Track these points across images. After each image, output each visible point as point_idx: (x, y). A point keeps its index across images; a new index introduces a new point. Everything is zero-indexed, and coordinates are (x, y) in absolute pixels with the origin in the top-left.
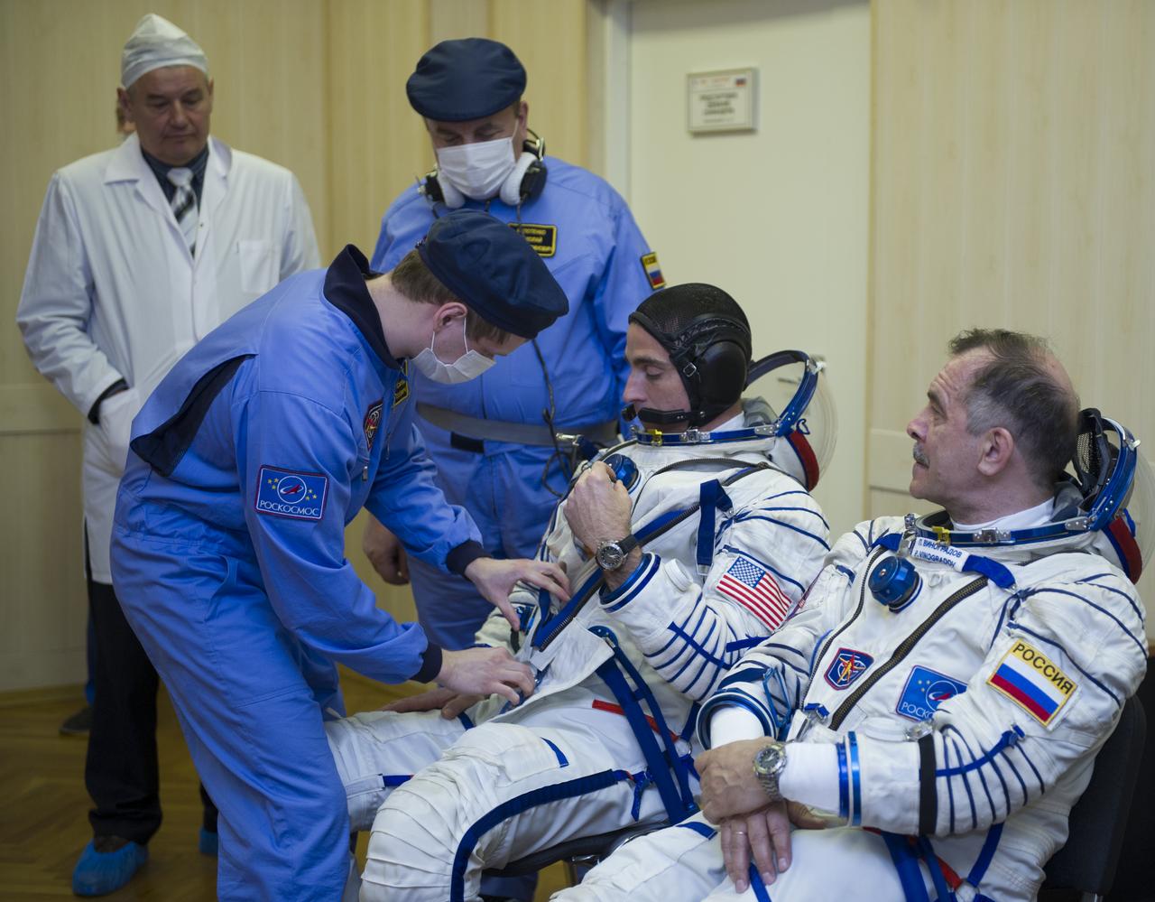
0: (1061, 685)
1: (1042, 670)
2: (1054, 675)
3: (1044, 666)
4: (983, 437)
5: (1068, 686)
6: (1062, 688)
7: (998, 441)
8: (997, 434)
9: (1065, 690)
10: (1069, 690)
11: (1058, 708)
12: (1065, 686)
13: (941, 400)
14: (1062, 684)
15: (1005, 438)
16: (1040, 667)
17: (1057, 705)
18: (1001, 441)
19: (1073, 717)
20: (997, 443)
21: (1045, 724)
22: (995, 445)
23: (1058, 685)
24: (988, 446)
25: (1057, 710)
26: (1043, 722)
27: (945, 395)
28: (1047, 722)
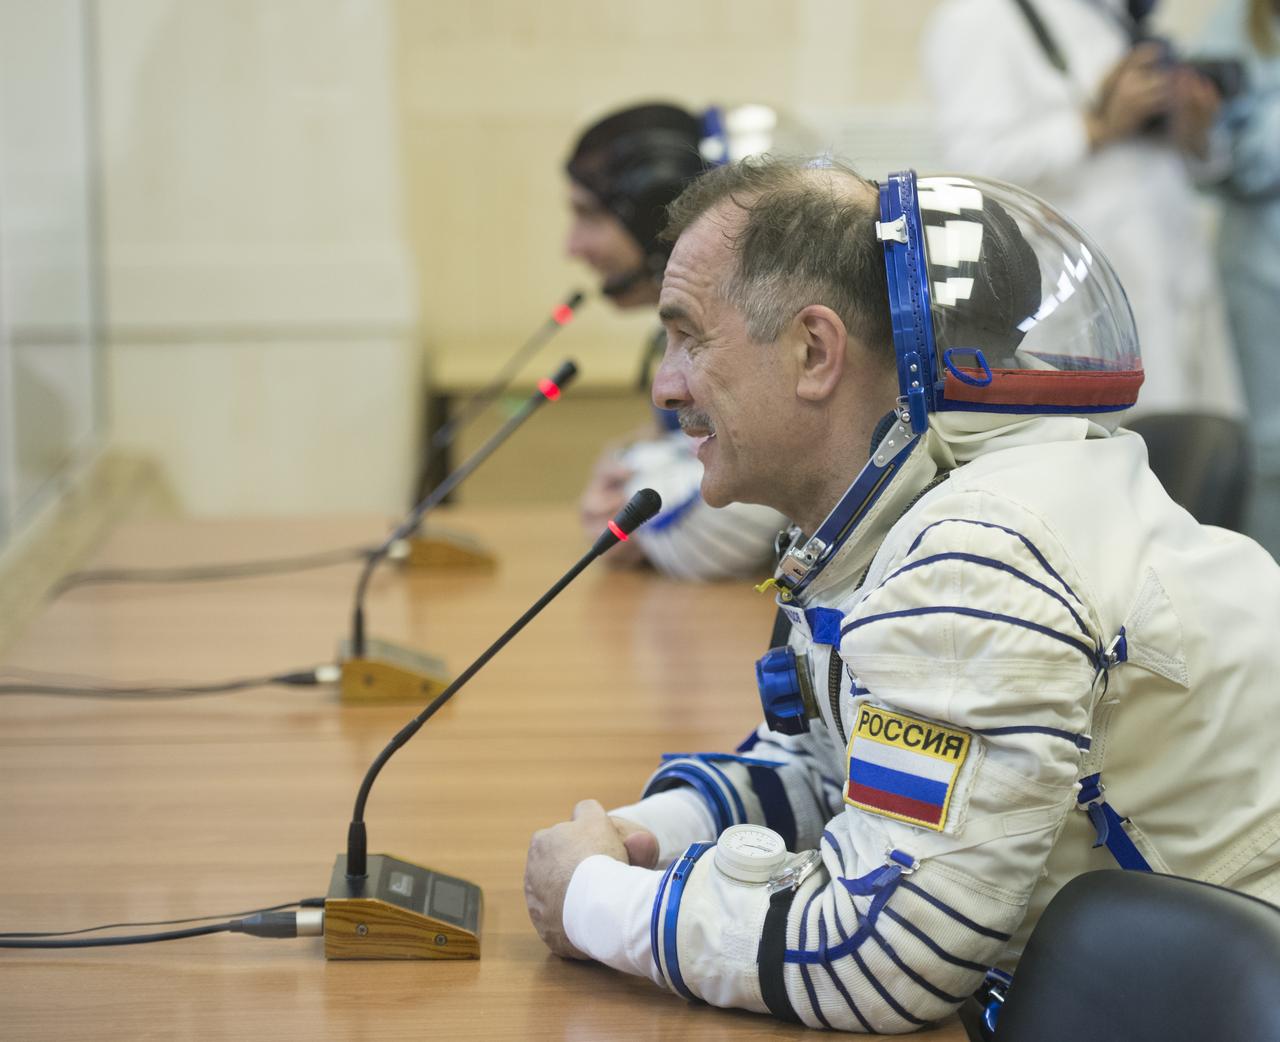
0: (942, 748)
1: (901, 738)
2: (922, 738)
3: (901, 732)
4: (785, 340)
5: (954, 743)
6: (945, 753)
7: (814, 331)
8: (809, 320)
9: (951, 752)
10: (958, 750)
11: (949, 790)
12: (949, 746)
13: (690, 312)
14: (943, 745)
15: (826, 320)
16: (897, 736)
17: (947, 785)
18: (820, 329)
19: (983, 792)
20: (814, 337)
21: (939, 827)
22: (811, 343)
23: (937, 750)
24: (801, 351)
25: (948, 794)
26: (934, 826)
27: (694, 302)
28: (942, 821)
